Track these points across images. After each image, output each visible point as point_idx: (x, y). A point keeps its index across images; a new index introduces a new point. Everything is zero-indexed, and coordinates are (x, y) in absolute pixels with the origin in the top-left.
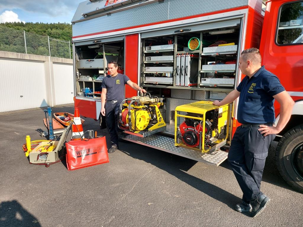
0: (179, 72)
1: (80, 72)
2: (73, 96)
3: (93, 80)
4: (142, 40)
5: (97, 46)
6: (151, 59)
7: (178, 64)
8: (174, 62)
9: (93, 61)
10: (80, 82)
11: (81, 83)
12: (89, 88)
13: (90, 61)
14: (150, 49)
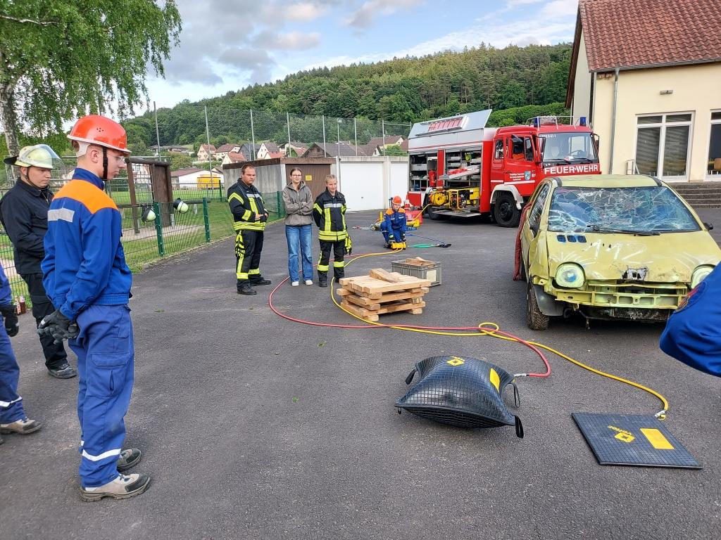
1: (412, 174)
2: (407, 191)
3: (421, 178)
4: (446, 153)
6: (450, 164)
10: (411, 180)
12: (417, 185)
13: (419, 165)
14: (450, 159)
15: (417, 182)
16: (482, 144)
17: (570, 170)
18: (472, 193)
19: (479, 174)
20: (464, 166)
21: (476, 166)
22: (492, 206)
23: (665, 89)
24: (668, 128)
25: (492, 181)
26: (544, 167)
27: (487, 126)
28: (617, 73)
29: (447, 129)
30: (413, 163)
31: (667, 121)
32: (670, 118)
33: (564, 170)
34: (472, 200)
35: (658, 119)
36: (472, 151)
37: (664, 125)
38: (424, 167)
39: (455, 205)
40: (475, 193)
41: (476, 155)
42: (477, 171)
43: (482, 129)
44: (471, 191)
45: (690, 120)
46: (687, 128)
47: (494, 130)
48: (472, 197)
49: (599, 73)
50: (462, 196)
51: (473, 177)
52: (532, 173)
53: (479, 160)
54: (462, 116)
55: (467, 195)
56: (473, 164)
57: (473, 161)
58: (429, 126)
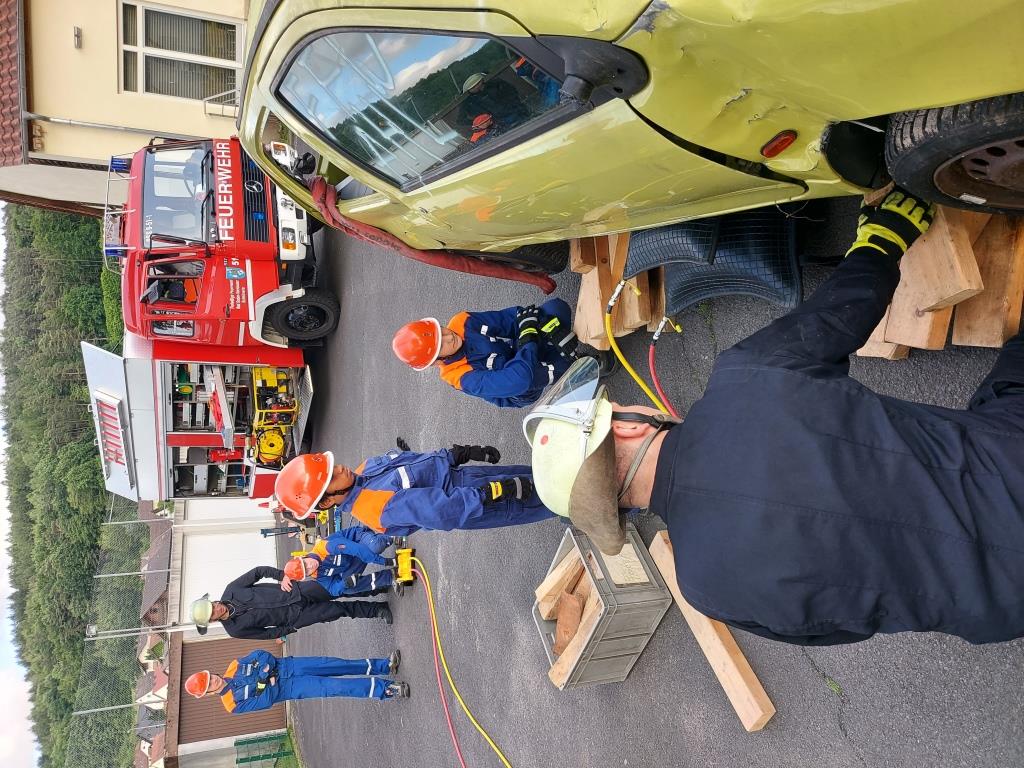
2: (249, 500)
4: (174, 430)
5: (176, 472)
10: (227, 492)
12: (237, 481)
15: (229, 481)
16: (158, 362)
17: (226, 191)
18: (264, 382)
19: (223, 369)
20: (203, 396)
21: (207, 373)
22: (292, 342)
23: (72, 40)
24: (148, 43)
25: (241, 343)
26: (219, 241)
27: (118, 350)
28: (32, 115)
29: (121, 430)
30: (192, 489)
31: (135, 43)
32: (128, 36)
33: (225, 202)
34: (278, 381)
35: (129, 58)
36: (174, 382)
37: (141, 50)
38: (201, 472)
39: (289, 416)
40: (265, 375)
41: (182, 373)
42: (217, 371)
43: (125, 361)
44: (259, 384)
45: (134, 8)
46: (148, 13)
47: (129, 339)
48: (273, 383)
49: (31, 148)
50: (269, 401)
51: (230, 377)
52: (230, 265)
53: (193, 368)
54: (93, 401)
55: (267, 392)
56: (202, 380)
57: (194, 378)
58: (113, 463)
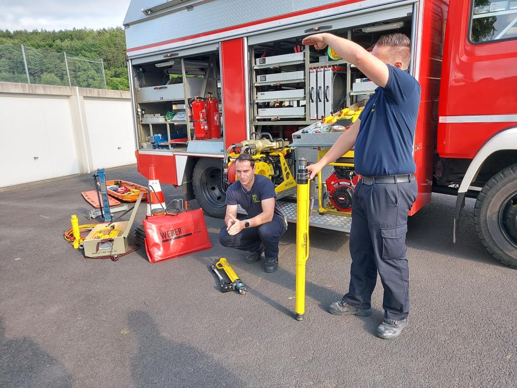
0: (314, 97)
1: (142, 110)
3: (166, 120)
6: (265, 78)
7: (313, 84)
8: (305, 82)
9: (166, 87)
10: (143, 125)
11: (146, 126)
12: (160, 135)
13: (160, 88)
14: (264, 61)
38: (174, 92)
